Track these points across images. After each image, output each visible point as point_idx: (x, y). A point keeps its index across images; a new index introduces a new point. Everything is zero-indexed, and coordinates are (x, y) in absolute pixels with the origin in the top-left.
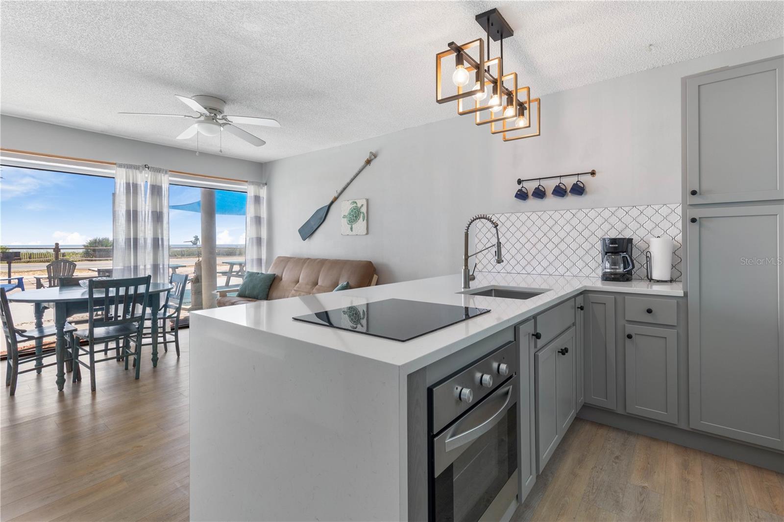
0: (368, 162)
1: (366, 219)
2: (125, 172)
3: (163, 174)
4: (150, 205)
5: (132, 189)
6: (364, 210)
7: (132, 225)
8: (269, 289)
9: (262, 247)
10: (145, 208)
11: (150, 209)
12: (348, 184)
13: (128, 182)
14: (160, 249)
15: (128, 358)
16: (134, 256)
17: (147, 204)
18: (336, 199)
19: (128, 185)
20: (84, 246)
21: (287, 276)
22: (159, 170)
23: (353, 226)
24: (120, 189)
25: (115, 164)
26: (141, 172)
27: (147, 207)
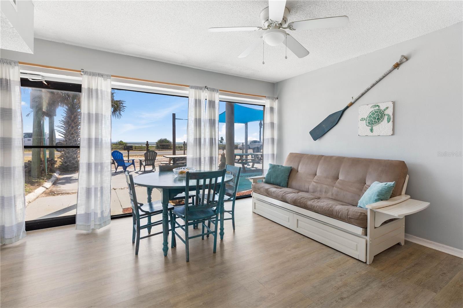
0: (397, 66)
1: (392, 120)
2: (194, 91)
3: (215, 93)
4: (208, 114)
5: (198, 102)
6: (390, 112)
7: (198, 128)
8: (288, 179)
9: (275, 145)
10: (205, 117)
11: (208, 117)
12: (368, 90)
13: (196, 99)
14: (214, 146)
15: (198, 224)
16: (199, 151)
17: (206, 114)
18: (352, 104)
19: (196, 100)
20: (156, 142)
21: (302, 169)
22: (213, 90)
23: (374, 128)
24: (191, 103)
25: (188, 86)
26: (203, 92)
27: (206, 116)
